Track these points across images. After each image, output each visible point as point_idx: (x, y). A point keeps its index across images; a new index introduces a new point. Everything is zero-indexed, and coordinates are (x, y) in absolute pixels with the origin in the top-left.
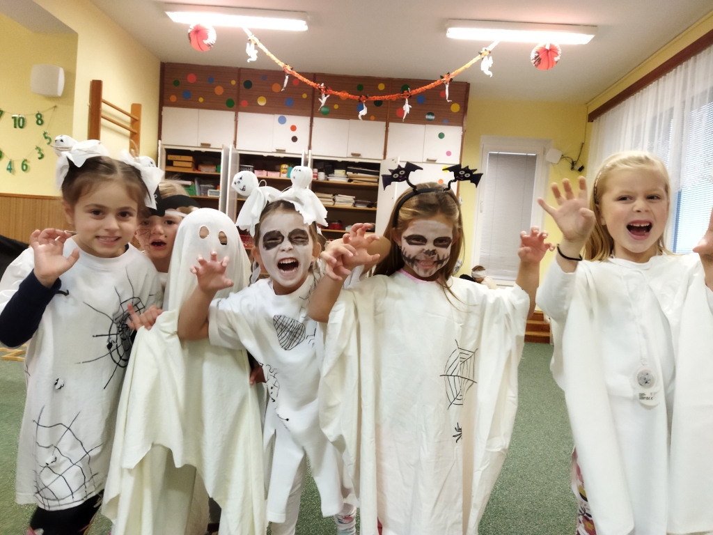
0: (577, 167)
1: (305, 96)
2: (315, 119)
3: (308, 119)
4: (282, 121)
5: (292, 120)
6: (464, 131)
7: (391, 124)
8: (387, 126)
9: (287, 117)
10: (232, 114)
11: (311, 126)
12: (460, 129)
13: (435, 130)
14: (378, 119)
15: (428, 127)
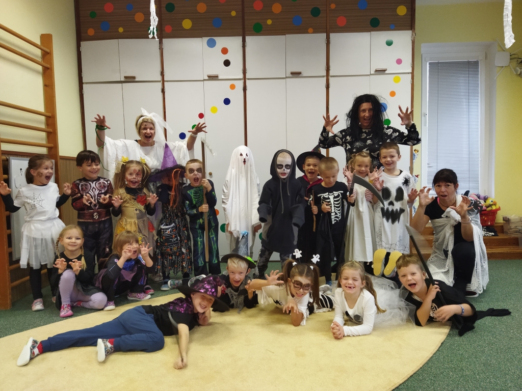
1: (233, 13)
2: (248, 38)
3: (240, 39)
4: (212, 44)
5: (222, 42)
6: (414, 36)
7: (333, 36)
8: (328, 38)
9: (218, 39)
10: (156, 42)
11: (244, 46)
12: (410, 32)
13: (381, 37)
14: (316, 31)
15: (375, 34)
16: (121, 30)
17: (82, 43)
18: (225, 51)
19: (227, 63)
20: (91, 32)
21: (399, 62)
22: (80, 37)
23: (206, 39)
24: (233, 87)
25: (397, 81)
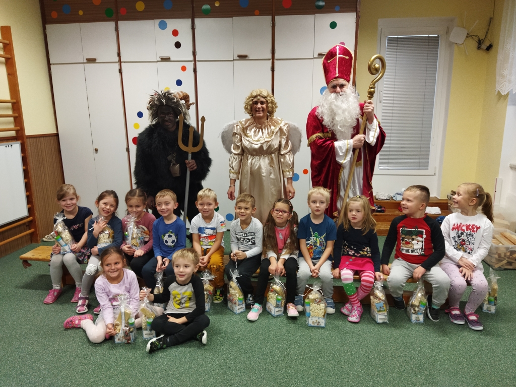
0: (484, 46)
2: (197, 21)
3: (189, 21)
4: (163, 26)
5: (172, 24)
6: (358, 17)
7: (277, 18)
8: (273, 20)
9: (168, 21)
10: (112, 24)
11: (194, 29)
12: (354, 14)
13: (325, 19)
14: (262, 13)
15: (319, 16)
16: (81, 13)
17: (48, 27)
18: (175, 33)
19: (178, 45)
20: (54, 15)
22: (46, 21)
23: (157, 21)
24: (184, 69)
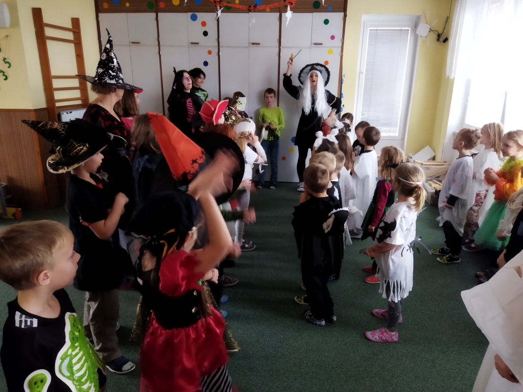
0: (442, 39)
2: (221, 15)
3: (215, 15)
4: (194, 18)
6: (345, 16)
7: (283, 14)
8: (280, 16)
9: (198, 14)
10: (153, 15)
11: (218, 21)
12: (342, 14)
13: (321, 16)
14: (272, 11)
15: (315, 14)
16: (127, 5)
17: (100, 15)
18: (204, 24)
19: (205, 34)
20: (106, 5)
21: (333, 38)
22: (99, 10)
23: (190, 14)
24: (210, 52)
25: (330, 52)
